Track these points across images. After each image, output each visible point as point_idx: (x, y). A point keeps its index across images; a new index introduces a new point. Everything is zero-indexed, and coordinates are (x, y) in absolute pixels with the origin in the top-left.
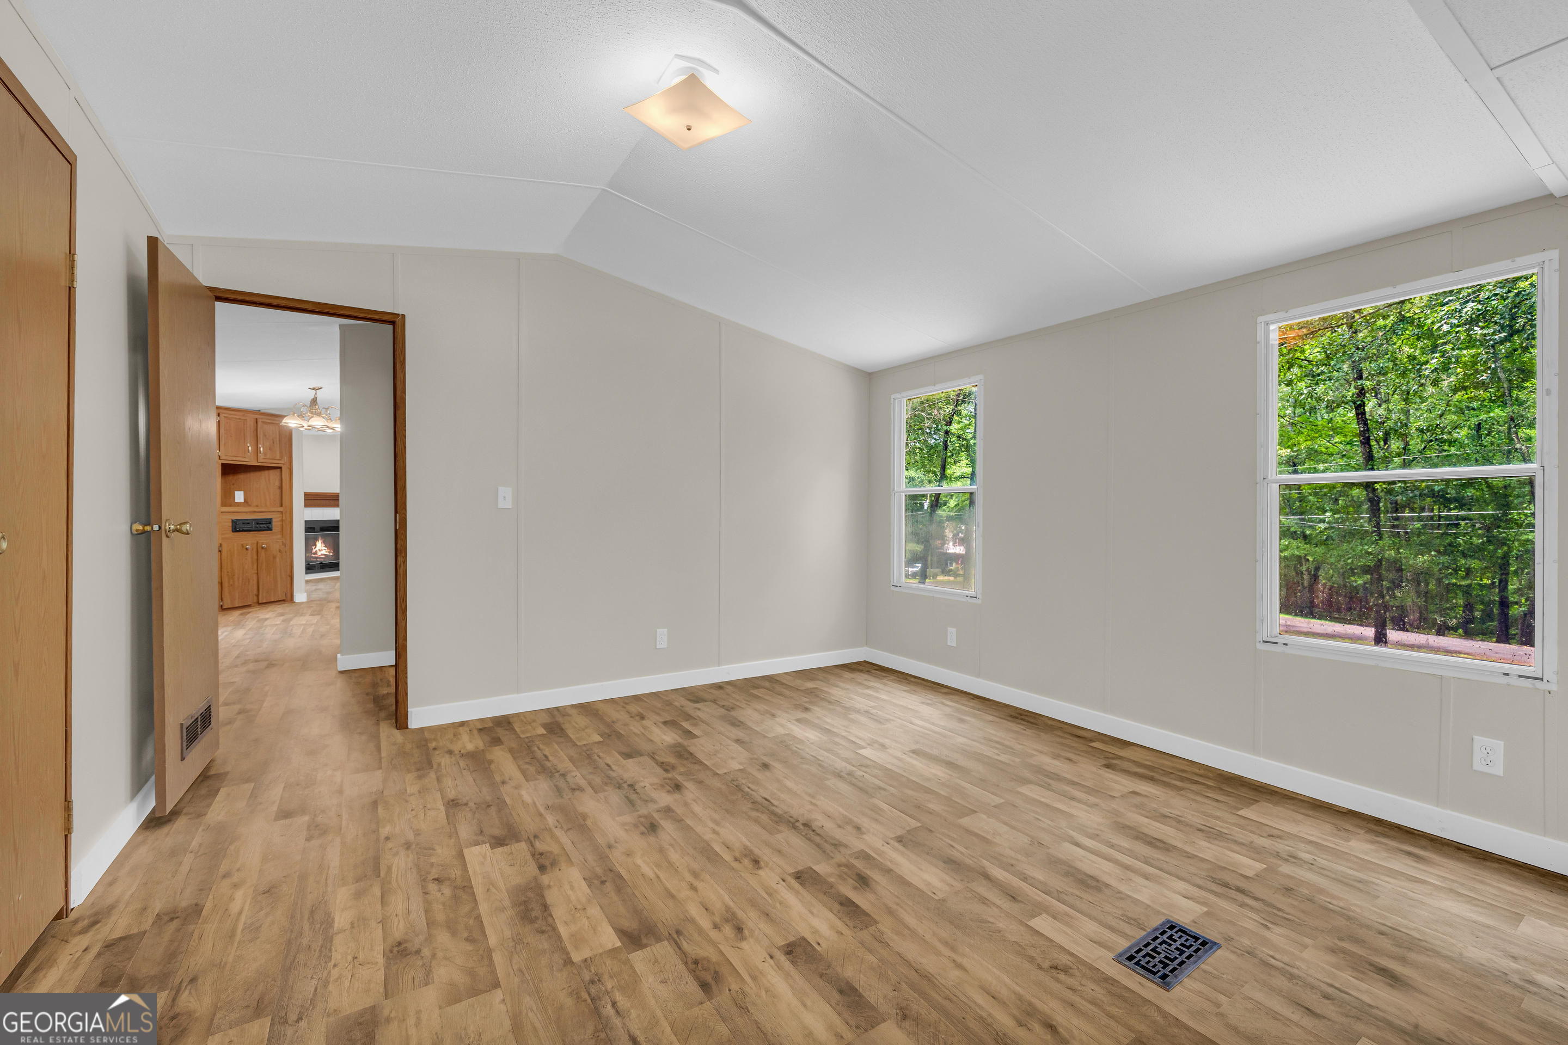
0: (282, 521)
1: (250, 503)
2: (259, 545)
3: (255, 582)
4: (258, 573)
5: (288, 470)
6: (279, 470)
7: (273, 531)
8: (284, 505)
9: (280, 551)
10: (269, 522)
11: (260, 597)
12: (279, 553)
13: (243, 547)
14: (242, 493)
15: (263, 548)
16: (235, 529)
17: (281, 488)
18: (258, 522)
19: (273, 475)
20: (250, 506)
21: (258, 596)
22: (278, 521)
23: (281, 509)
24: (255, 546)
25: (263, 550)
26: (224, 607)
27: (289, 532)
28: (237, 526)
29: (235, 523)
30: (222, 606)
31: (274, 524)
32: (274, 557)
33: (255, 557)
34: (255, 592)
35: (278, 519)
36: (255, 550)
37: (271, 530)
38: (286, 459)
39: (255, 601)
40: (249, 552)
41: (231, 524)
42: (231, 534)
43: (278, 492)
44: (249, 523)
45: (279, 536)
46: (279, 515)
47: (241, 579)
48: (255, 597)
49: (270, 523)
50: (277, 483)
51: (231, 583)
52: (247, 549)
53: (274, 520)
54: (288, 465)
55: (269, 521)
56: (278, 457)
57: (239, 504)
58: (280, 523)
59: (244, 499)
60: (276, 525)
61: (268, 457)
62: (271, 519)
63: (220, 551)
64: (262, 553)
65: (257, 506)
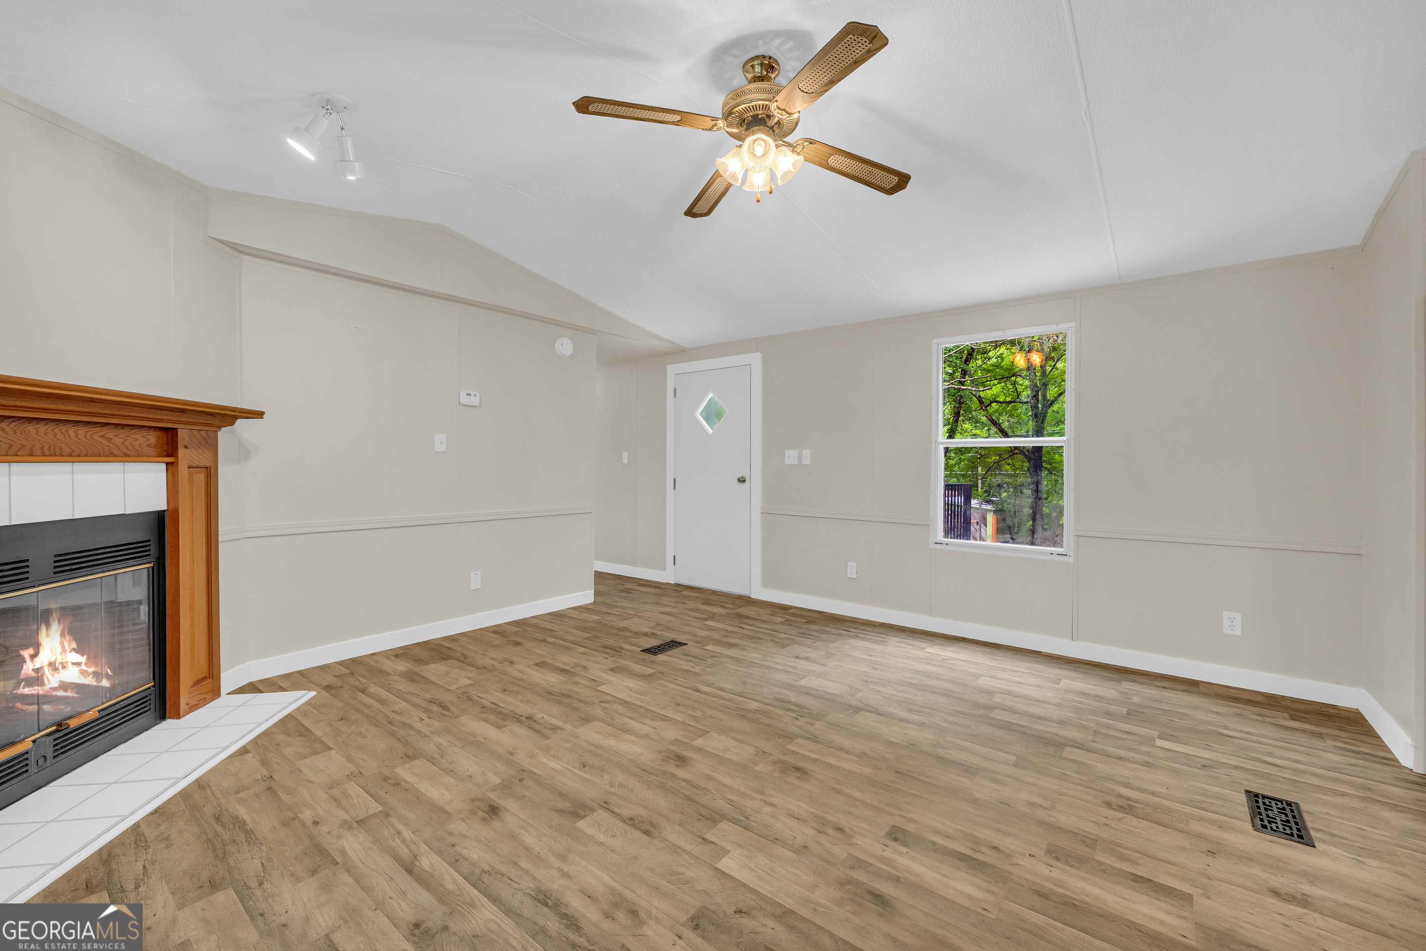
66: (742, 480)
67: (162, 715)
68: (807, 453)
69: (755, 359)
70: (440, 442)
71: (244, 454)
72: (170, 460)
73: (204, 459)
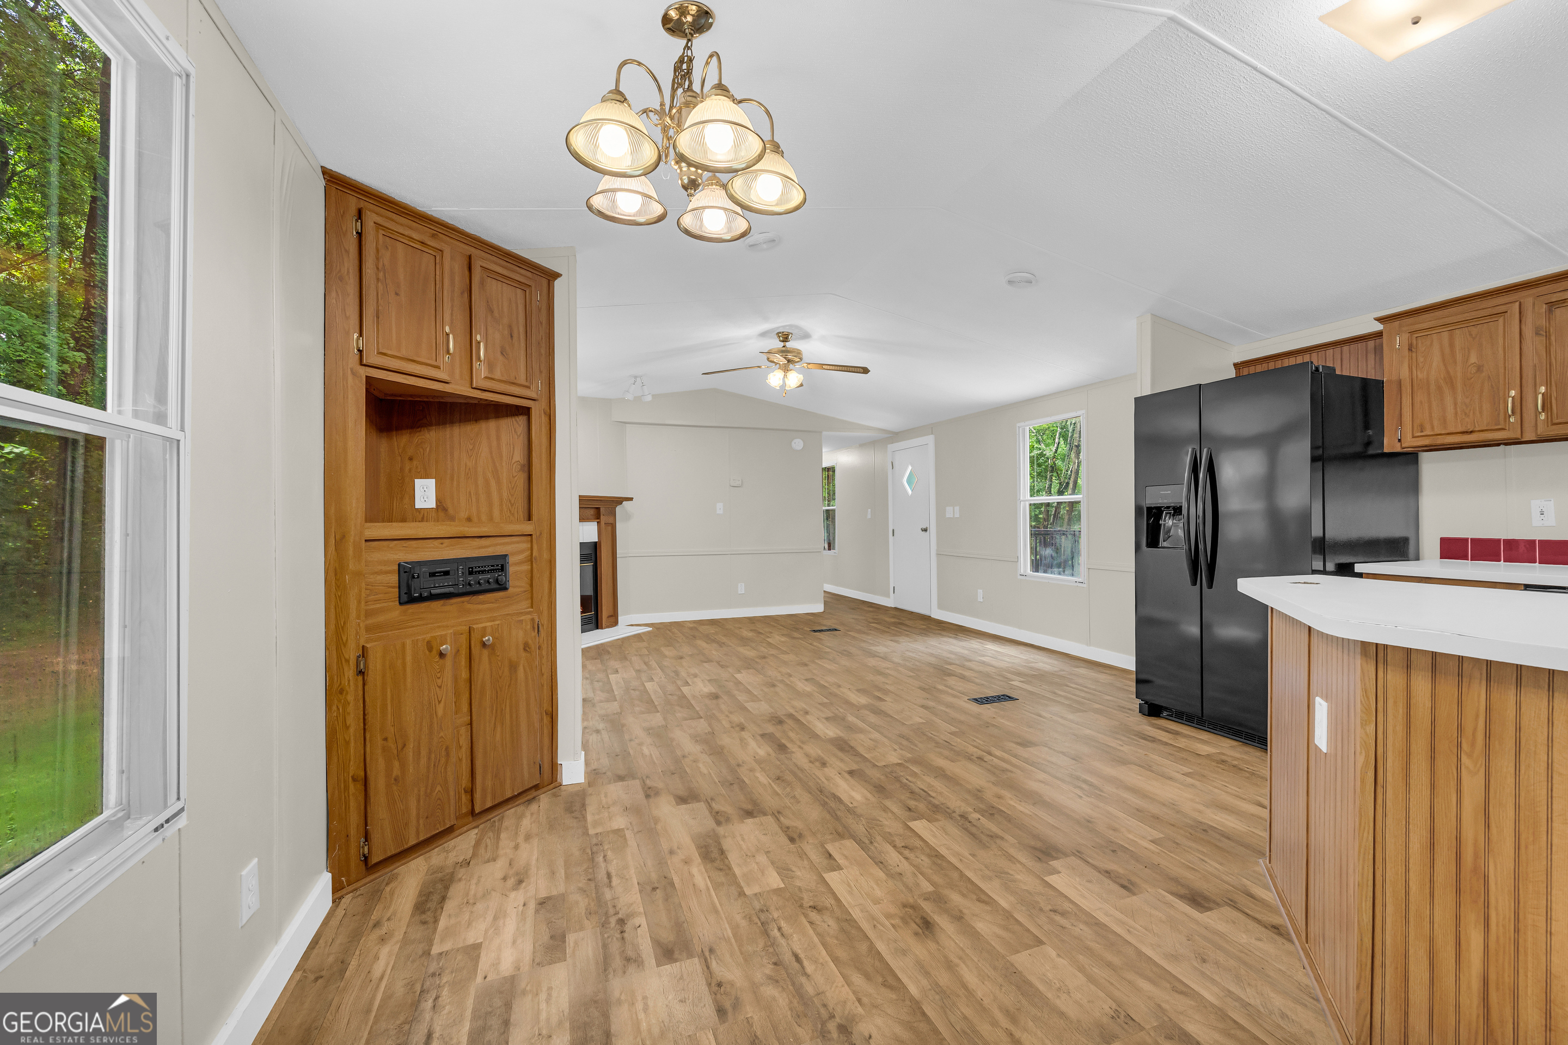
0: (531, 560)
1: (451, 511)
2: (475, 637)
3: (464, 753)
4: (471, 724)
5: (544, 419)
6: (522, 420)
7: (511, 590)
8: (535, 517)
9: (526, 647)
10: (499, 565)
11: (478, 795)
12: (523, 654)
13: (430, 649)
14: (431, 483)
15: (484, 645)
16: (409, 593)
17: (528, 468)
18: (473, 567)
19: (511, 428)
20: (452, 519)
21: (471, 792)
22: (520, 563)
23: (528, 528)
24: (463, 639)
25: (485, 652)
26: (375, 859)
27: (546, 591)
28: (415, 584)
29: (407, 573)
30: (366, 858)
31: (511, 569)
32: (513, 667)
33: (464, 674)
34: (465, 782)
35: (521, 557)
36: (464, 652)
37: (506, 589)
38: (538, 387)
39: (464, 810)
40: (448, 662)
41: (394, 579)
42: (396, 612)
43: (521, 479)
44: (447, 573)
45: (524, 605)
46: (524, 545)
47: (424, 752)
48: (465, 799)
49: (503, 568)
50: (519, 456)
51: (396, 771)
52: (442, 655)
53: (511, 560)
54: (543, 404)
55: (500, 562)
56: (522, 379)
57: (423, 515)
58: (526, 567)
59: (438, 501)
60: (516, 571)
61: (498, 375)
62: (505, 557)
63: (361, 673)
64: (483, 662)
65: (469, 519)
66: (925, 530)
67: (597, 628)
68: (957, 508)
69: (930, 440)
70: (720, 509)
71: (628, 517)
72: (598, 520)
73: (611, 520)
